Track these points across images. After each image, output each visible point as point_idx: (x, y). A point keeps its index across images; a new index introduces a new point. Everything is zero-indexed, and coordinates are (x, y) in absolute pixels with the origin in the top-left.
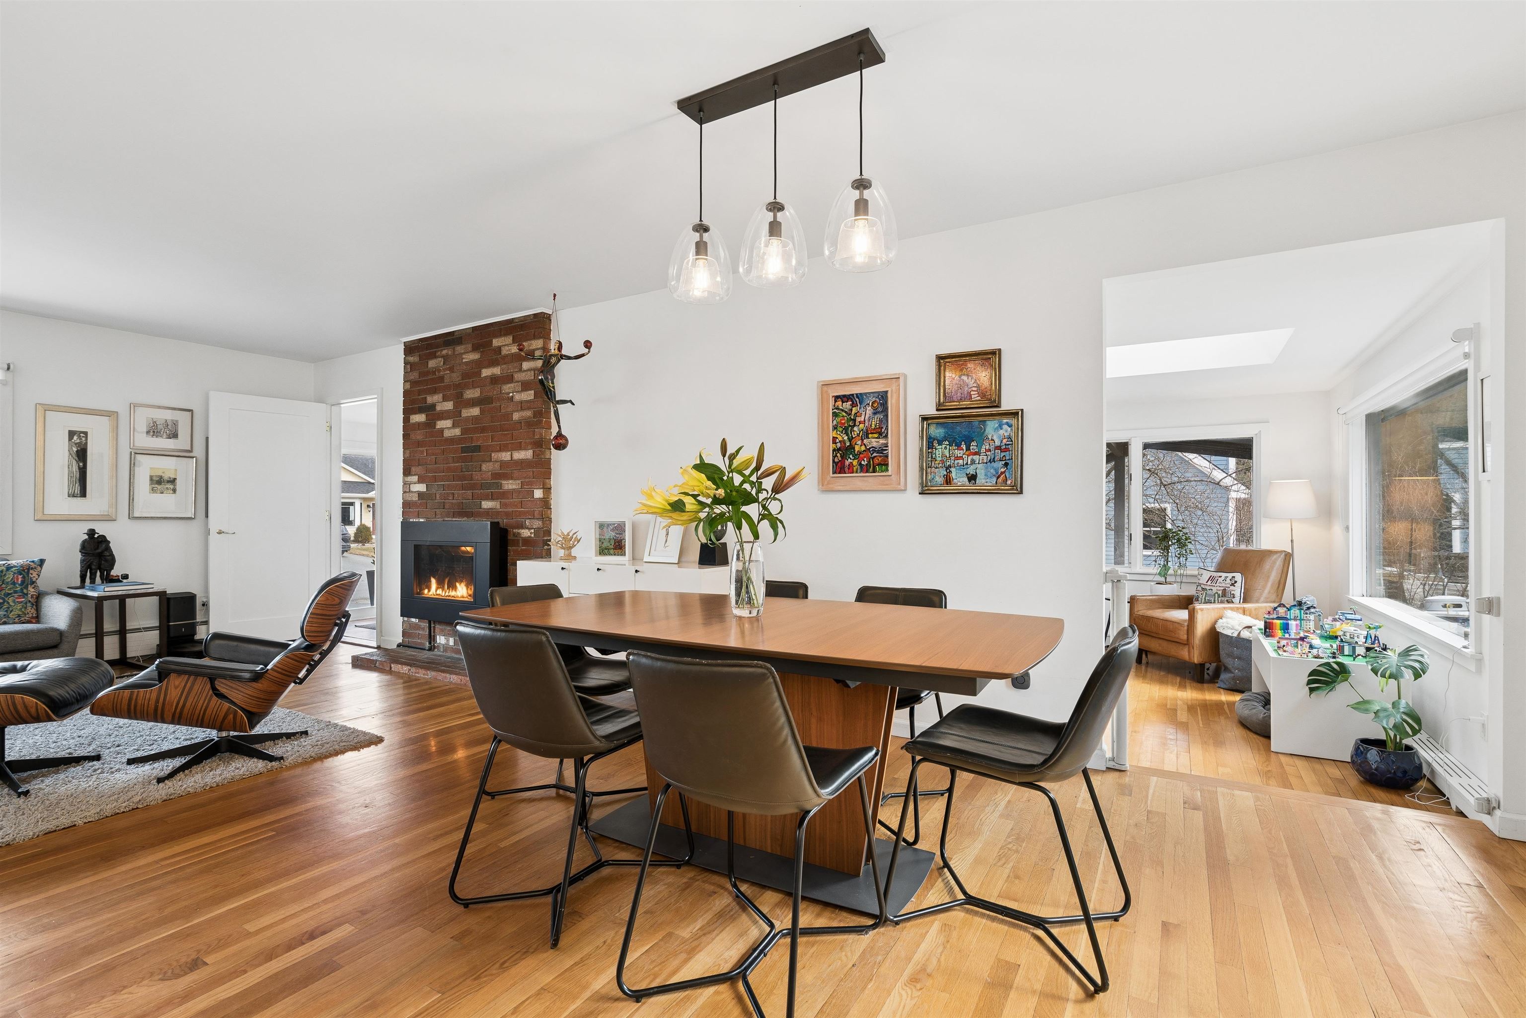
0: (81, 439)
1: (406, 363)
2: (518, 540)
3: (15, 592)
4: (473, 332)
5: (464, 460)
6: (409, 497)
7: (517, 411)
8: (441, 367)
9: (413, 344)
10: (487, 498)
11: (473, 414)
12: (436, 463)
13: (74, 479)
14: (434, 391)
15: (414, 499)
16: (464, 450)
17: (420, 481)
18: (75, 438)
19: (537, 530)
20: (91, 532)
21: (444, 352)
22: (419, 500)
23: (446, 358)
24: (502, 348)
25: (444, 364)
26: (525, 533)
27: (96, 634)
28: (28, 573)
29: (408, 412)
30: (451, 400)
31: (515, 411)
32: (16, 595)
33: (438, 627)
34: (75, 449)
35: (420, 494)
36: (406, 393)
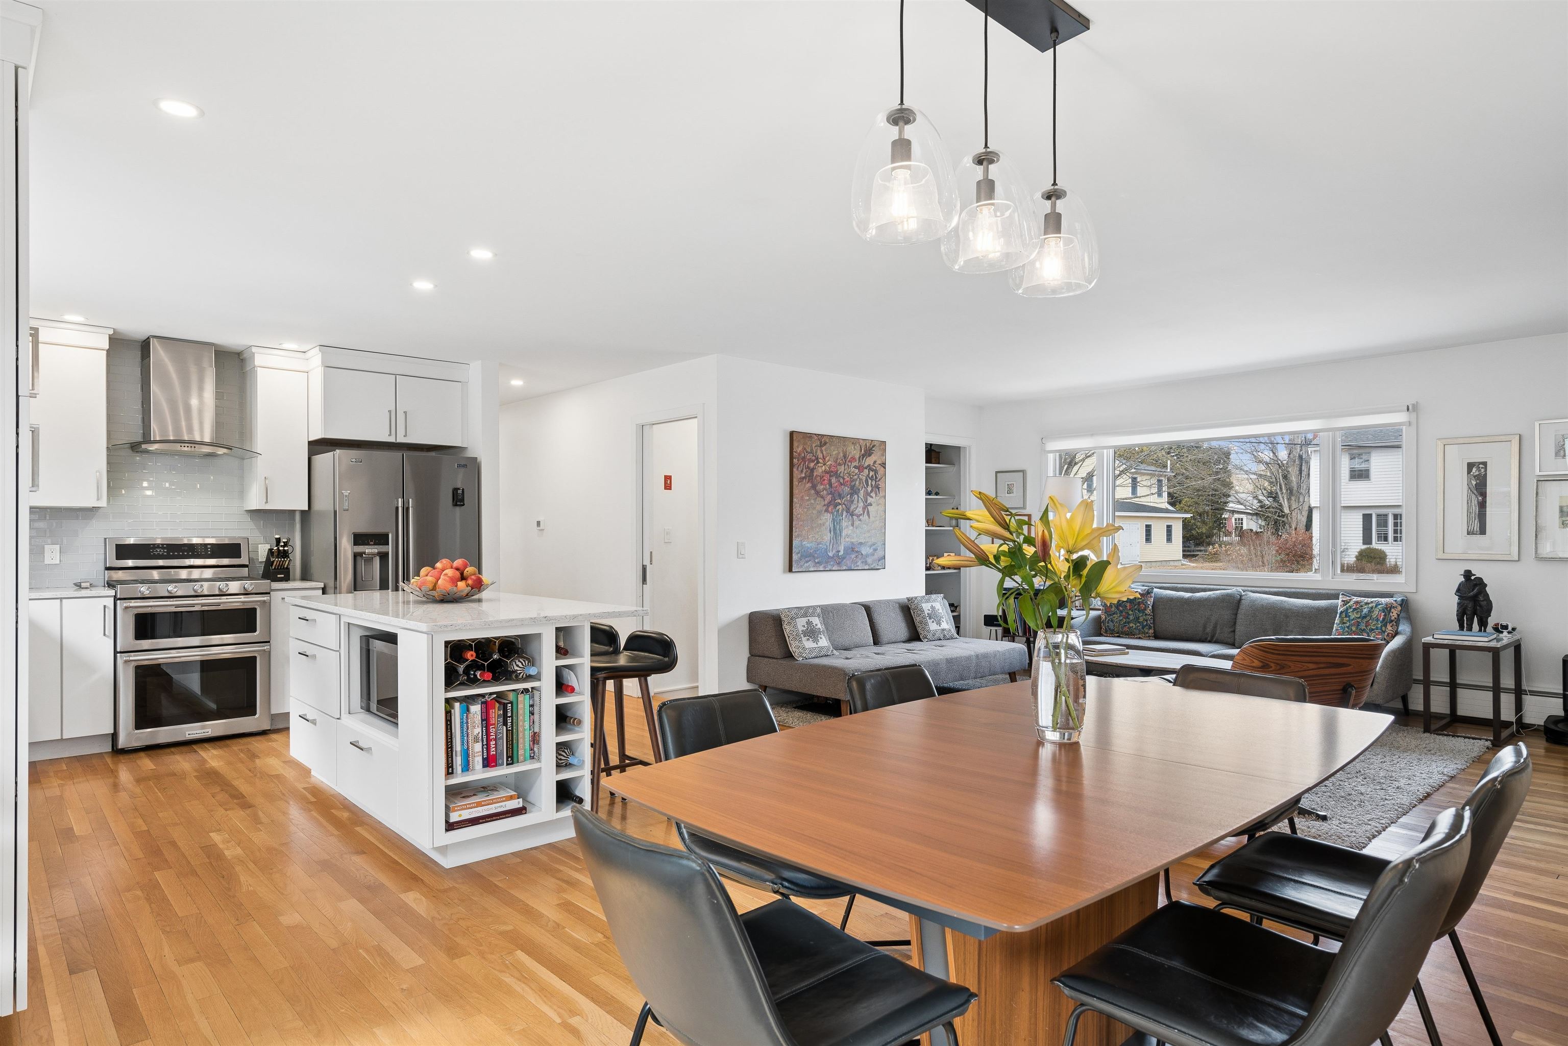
0: (1480, 470)
3: (1377, 628)
13: (1473, 515)
18: (1474, 470)
20: (1468, 574)
27: (1493, 687)
28: (1389, 612)
32: (1377, 631)
34: (1474, 483)
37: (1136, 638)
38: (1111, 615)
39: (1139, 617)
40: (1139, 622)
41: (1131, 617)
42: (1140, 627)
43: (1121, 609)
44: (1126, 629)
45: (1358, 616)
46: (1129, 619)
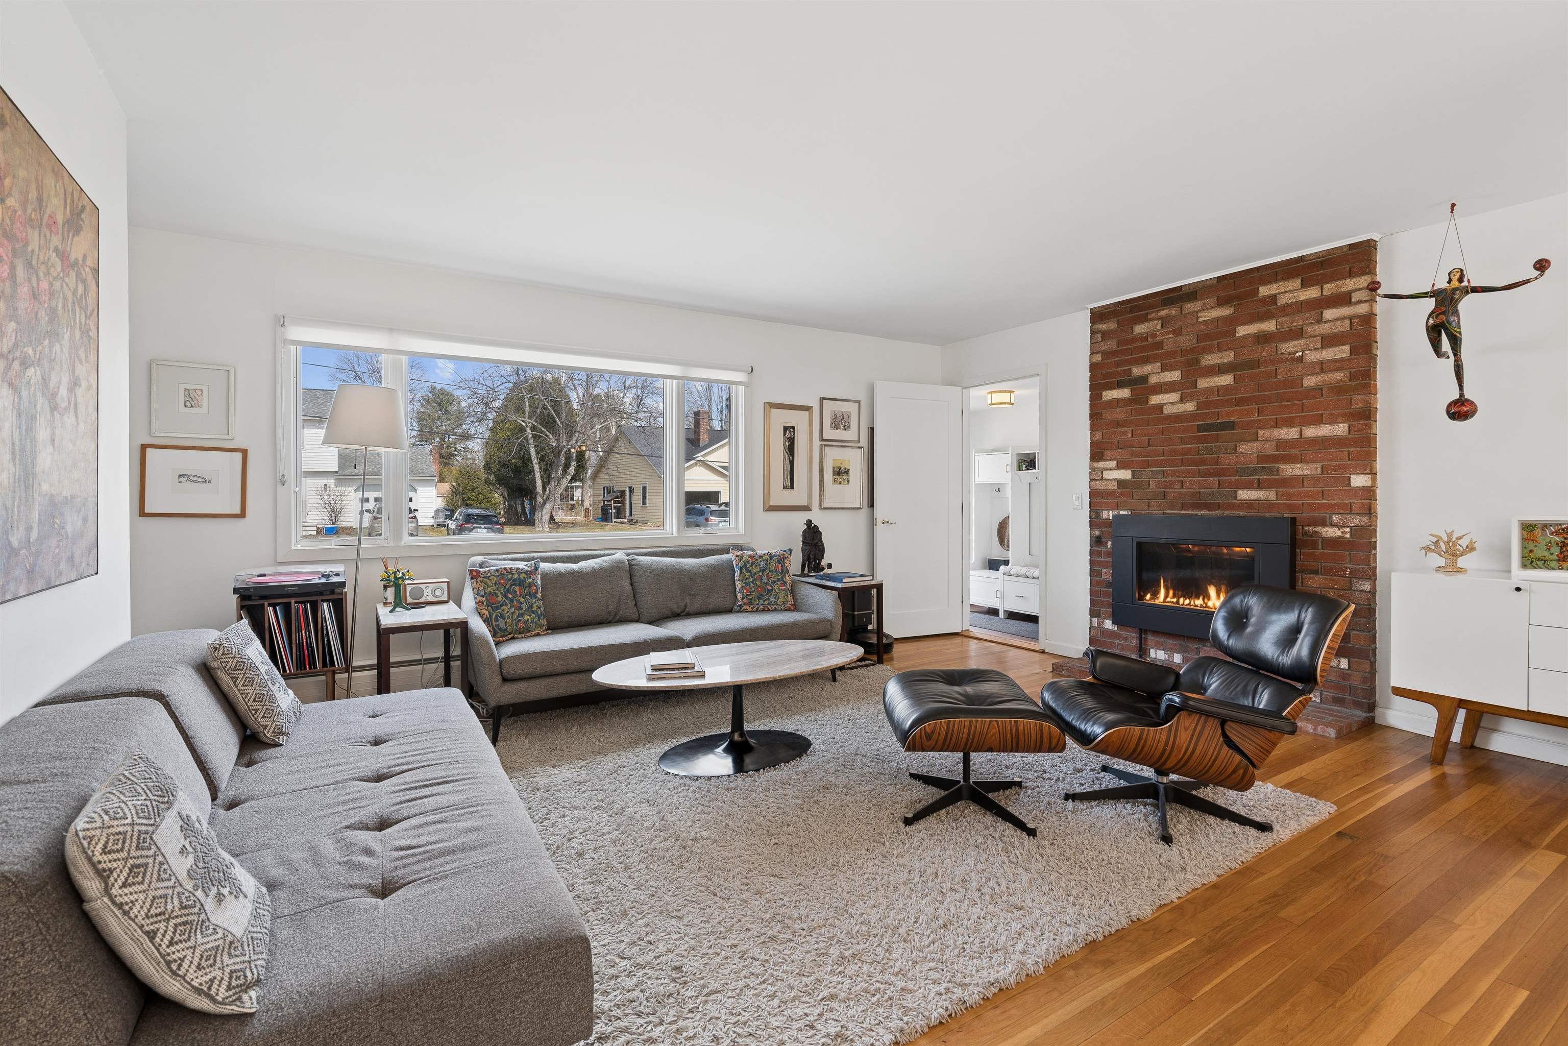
0: (791, 434)
1: (1093, 332)
2: (1313, 541)
3: (778, 580)
4: (1218, 282)
5: (1201, 440)
6: (1099, 485)
7: (1313, 374)
8: (1158, 330)
9: (1106, 309)
10: (1249, 486)
11: (1219, 384)
12: (1149, 445)
13: (787, 473)
14: (1146, 361)
15: (1110, 488)
16: (1200, 428)
17: (1120, 466)
18: (787, 433)
19: (1355, 531)
20: (808, 522)
21: (1163, 313)
22: (1119, 488)
23: (1165, 321)
24: (1278, 297)
25: (1162, 327)
26: (1330, 532)
29: (1096, 389)
30: (1177, 370)
31: (1307, 375)
33: (1151, 639)
34: (787, 444)
35: (1121, 483)
36: (1093, 367)
37: (534, 636)
38: (497, 608)
39: (532, 604)
40: (533, 612)
41: (524, 607)
42: (536, 619)
43: (510, 596)
44: (521, 625)
45: (759, 570)
46: (522, 609)
